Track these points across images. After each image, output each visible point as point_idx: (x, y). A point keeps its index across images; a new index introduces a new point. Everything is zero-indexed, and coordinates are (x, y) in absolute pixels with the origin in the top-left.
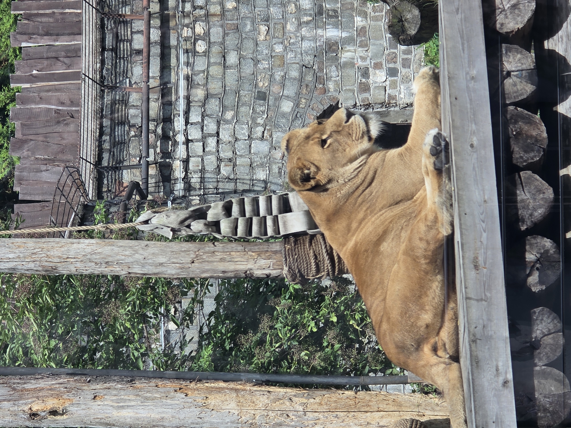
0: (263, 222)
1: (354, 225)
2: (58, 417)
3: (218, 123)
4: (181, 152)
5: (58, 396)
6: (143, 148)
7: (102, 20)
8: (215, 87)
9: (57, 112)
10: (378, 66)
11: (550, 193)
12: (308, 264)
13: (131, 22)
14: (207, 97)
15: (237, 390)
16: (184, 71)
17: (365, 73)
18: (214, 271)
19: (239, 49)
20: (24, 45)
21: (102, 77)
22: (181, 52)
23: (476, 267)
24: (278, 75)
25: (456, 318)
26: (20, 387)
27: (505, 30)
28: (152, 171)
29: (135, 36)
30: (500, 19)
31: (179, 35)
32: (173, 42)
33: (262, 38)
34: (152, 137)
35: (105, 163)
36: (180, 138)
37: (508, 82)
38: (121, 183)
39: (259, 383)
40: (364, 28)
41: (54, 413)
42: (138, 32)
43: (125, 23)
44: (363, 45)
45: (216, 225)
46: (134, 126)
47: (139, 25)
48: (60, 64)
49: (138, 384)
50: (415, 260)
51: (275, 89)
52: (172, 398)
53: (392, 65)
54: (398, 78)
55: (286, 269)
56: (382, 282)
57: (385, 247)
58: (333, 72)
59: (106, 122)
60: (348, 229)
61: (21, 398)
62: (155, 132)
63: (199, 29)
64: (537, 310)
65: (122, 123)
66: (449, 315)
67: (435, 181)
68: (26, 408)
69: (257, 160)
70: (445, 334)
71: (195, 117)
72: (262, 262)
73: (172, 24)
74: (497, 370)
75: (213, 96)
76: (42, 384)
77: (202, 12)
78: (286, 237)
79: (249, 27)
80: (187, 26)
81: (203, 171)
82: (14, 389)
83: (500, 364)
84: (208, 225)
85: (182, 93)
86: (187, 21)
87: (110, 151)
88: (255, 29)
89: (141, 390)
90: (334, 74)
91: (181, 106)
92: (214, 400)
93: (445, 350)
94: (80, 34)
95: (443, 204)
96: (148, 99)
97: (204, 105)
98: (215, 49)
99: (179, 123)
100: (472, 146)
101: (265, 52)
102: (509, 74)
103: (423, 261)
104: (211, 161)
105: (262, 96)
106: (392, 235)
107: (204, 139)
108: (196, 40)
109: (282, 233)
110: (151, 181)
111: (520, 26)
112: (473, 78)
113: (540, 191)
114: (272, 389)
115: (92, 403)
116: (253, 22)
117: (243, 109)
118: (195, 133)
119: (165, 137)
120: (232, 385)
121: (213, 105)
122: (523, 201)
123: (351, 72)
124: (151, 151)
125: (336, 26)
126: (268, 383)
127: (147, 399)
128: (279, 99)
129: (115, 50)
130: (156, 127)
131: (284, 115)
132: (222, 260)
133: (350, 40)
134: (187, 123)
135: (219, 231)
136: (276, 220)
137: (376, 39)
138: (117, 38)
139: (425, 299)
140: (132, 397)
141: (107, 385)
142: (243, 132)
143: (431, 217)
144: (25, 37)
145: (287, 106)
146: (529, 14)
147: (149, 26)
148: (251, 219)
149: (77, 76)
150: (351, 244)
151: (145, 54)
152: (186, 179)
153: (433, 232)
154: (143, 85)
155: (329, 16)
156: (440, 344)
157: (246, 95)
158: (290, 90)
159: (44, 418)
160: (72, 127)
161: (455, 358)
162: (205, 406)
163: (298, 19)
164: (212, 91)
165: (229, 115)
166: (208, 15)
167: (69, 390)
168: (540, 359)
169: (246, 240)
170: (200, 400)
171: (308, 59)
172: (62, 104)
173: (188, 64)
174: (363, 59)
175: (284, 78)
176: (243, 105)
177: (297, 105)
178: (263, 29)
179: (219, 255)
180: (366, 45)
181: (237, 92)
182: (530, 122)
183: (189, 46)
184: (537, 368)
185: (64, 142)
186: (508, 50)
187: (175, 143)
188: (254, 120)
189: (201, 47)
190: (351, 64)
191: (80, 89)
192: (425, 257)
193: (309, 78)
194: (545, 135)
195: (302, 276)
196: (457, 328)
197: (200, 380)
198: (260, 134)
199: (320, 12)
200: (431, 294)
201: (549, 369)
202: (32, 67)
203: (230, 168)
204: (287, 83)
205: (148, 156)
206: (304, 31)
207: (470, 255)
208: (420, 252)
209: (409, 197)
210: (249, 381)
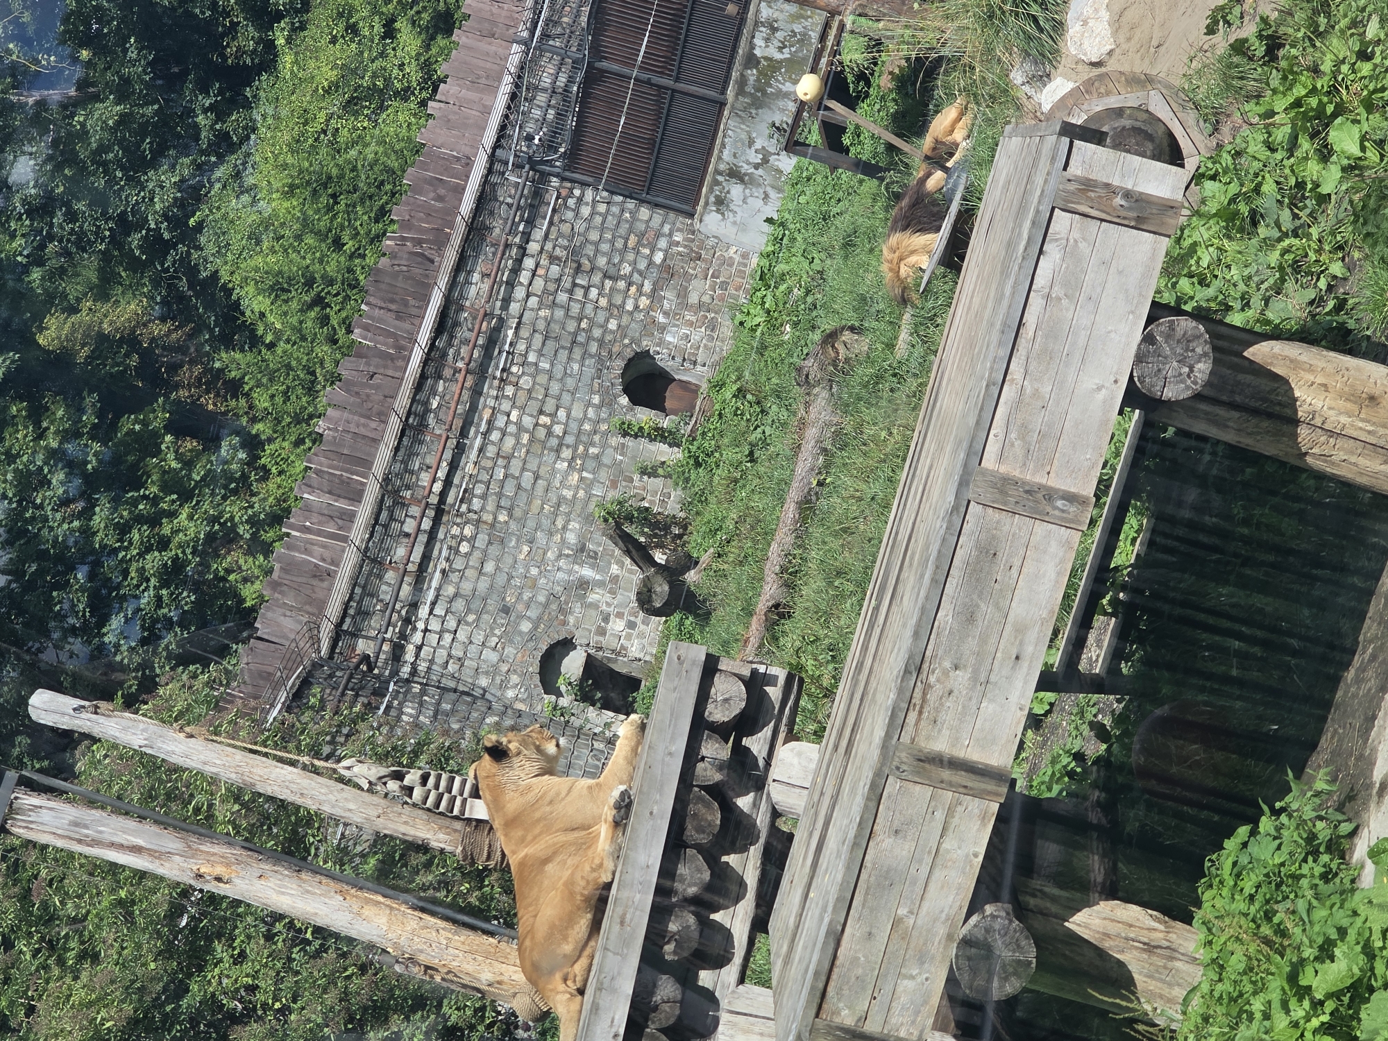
0: (452, 801)
1: (529, 838)
2: (221, 885)
3: (459, 622)
4: (417, 638)
5: (228, 865)
6: (384, 623)
7: (383, 496)
8: (466, 587)
9: (316, 565)
10: (620, 615)
11: (707, 876)
12: (482, 850)
13: (408, 506)
14: (456, 595)
15: (391, 908)
16: (443, 564)
17: (606, 619)
18: (396, 831)
19: (498, 560)
20: (306, 496)
21: (367, 548)
22: (445, 547)
23: (622, 923)
24: (527, 595)
25: (592, 957)
26: (196, 846)
27: (711, 719)
28: (386, 647)
29: (408, 520)
30: (710, 707)
31: (448, 531)
32: (441, 535)
33: (522, 557)
34: (395, 616)
35: (345, 627)
36: (420, 625)
37: (700, 765)
38: (354, 650)
39: (414, 908)
40: (617, 576)
41: (219, 879)
42: (412, 517)
43: (403, 505)
44: (613, 592)
45: (409, 790)
46: (382, 601)
47: (415, 510)
48: (332, 523)
49: (304, 875)
50: (572, 894)
51: (520, 607)
52: (330, 898)
53: (632, 619)
54: (635, 633)
55: (460, 848)
56: (537, 899)
57: (550, 868)
58: (577, 608)
59: (358, 590)
60: (523, 839)
61: (192, 857)
62: (399, 612)
63: (468, 531)
64: (664, 977)
65: (372, 596)
66: (588, 951)
67: (610, 831)
68: (195, 868)
69: (484, 667)
70: (578, 968)
71: (439, 611)
72: (441, 836)
73: (445, 519)
74: (612, 1022)
75: (461, 596)
76: (216, 849)
77: (475, 517)
78: (469, 820)
79: (513, 543)
80: (458, 525)
81: (432, 661)
82: (189, 847)
83: (617, 1017)
84: (403, 788)
85: (435, 584)
86: (458, 520)
87: (353, 617)
88: (517, 547)
89: (305, 881)
90: (577, 610)
91: (431, 596)
92: (368, 911)
93: (575, 981)
94: (360, 502)
95: (612, 854)
96: (402, 581)
97: (451, 602)
98: (477, 554)
99: (423, 611)
100: (651, 813)
101: (521, 570)
102: (703, 759)
103: (579, 897)
104: (442, 655)
105: (506, 610)
106: (559, 858)
107: (441, 634)
108: (462, 540)
109: (466, 816)
110: (382, 656)
111: (726, 719)
112: (670, 754)
113: (699, 871)
114: (424, 916)
115: (256, 881)
116: (518, 540)
117: (485, 616)
118: (435, 625)
119: (407, 621)
120: (388, 902)
121: (459, 605)
122: (681, 875)
123: (593, 613)
124: (391, 629)
125: (592, 566)
126: (423, 910)
127: (308, 892)
128: (521, 617)
129: (386, 526)
130: (402, 608)
131: (521, 633)
132: (406, 823)
133: (601, 584)
134: (431, 613)
135: (410, 797)
136: (464, 801)
137: (626, 590)
138: (392, 518)
139: (570, 932)
140: (294, 886)
141: (276, 868)
142: (479, 638)
143: (597, 861)
144: (309, 489)
145: (526, 626)
146: (737, 711)
147: (423, 516)
148: (442, 794)
149: (345, 539)
150: (522, 854)
151: (412, 539)
152: (414, 666)
153: (595, 875)
154: (401, 566)
155: (589, 556)
156: (571, 976)
157: (492, 604)
158: (533, 613)
159: (208, 881)
160: (325, 584)
161: (581, 992)
162: (359, 914)
163: (560, 551)
164: (462, 592)
165: (471, 618)
166: (479, 521)
167: (239, 863)
168: (653, 1022)
169: (433, 811)
170: (355, 908)
171: (558, 589)
172: (323, 560)
173: (448, 560)
174: (608, 604)
175: (531, 599)
176: (487, 612)
177: (536, 628)
178: (526, 549)
179: (404, 818)
180: (614, 593)
181: (485, 599)
182: (708, 806)
183: (454, 544)
184: (648, 1030)
185: (314, 596)
186: (709, 737)
187: (415, 629)
188: (492, 629)
189: (465, 547)
190: (595, 606)
191: (343, 551)
192: (582, 895)
193: (554, 607)
194: (718, 822)
195: (472, 858)
196: (591, 965)
197: (361, 888)
198: (493, 644)
199: (582, 549)
200: (577, 928)
201: (659, 1034)
202: (307, 519)
203: (457, 667)
204: (532, 605)
205: (386, 632)
206: (562, 563)
207: (620, 910)
208: (578, 889)
209: (585, 827)
210: (406, 903)
